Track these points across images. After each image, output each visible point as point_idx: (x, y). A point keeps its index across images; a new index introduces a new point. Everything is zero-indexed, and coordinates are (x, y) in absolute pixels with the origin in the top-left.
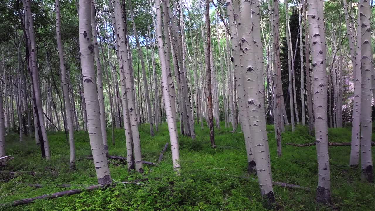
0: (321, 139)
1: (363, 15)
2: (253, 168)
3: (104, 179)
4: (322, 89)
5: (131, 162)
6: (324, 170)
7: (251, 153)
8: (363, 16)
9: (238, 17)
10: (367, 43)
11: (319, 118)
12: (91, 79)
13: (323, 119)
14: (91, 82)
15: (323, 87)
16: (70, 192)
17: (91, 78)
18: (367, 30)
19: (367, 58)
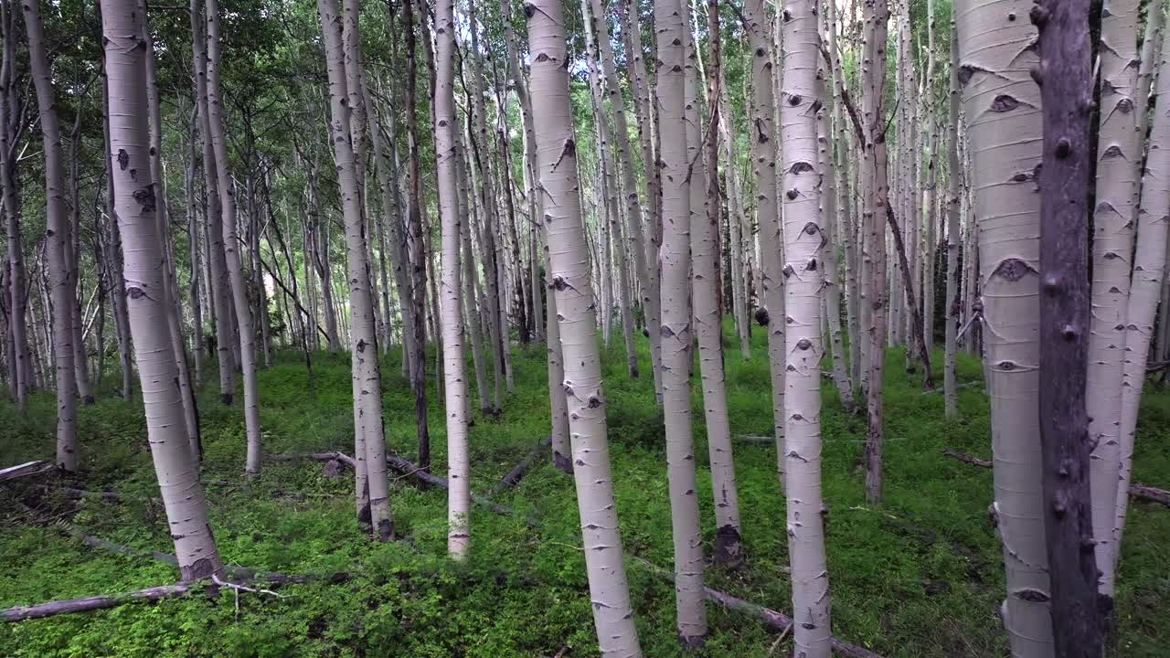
0: (798, 525)
1: (1108, 49)
2: (727, 548)
3: (195, 568)
4: (804, 359)
5: (363, 498)
6: (805, 629)
7: (725, 500)
8: (1108, 52)
9: (756, 28)
10: (1114, 156)
11: (794, 455)
12: (142, 288)
13: (806, 461)
14: (143, 297)
15: (809, 350)
16: (86, 603)
17: (145, 286)
18: (1119, 104)
19: (1113, 209)
